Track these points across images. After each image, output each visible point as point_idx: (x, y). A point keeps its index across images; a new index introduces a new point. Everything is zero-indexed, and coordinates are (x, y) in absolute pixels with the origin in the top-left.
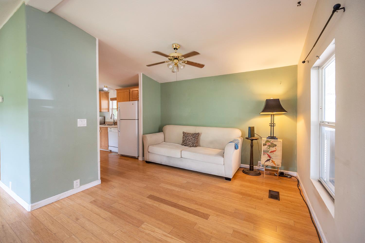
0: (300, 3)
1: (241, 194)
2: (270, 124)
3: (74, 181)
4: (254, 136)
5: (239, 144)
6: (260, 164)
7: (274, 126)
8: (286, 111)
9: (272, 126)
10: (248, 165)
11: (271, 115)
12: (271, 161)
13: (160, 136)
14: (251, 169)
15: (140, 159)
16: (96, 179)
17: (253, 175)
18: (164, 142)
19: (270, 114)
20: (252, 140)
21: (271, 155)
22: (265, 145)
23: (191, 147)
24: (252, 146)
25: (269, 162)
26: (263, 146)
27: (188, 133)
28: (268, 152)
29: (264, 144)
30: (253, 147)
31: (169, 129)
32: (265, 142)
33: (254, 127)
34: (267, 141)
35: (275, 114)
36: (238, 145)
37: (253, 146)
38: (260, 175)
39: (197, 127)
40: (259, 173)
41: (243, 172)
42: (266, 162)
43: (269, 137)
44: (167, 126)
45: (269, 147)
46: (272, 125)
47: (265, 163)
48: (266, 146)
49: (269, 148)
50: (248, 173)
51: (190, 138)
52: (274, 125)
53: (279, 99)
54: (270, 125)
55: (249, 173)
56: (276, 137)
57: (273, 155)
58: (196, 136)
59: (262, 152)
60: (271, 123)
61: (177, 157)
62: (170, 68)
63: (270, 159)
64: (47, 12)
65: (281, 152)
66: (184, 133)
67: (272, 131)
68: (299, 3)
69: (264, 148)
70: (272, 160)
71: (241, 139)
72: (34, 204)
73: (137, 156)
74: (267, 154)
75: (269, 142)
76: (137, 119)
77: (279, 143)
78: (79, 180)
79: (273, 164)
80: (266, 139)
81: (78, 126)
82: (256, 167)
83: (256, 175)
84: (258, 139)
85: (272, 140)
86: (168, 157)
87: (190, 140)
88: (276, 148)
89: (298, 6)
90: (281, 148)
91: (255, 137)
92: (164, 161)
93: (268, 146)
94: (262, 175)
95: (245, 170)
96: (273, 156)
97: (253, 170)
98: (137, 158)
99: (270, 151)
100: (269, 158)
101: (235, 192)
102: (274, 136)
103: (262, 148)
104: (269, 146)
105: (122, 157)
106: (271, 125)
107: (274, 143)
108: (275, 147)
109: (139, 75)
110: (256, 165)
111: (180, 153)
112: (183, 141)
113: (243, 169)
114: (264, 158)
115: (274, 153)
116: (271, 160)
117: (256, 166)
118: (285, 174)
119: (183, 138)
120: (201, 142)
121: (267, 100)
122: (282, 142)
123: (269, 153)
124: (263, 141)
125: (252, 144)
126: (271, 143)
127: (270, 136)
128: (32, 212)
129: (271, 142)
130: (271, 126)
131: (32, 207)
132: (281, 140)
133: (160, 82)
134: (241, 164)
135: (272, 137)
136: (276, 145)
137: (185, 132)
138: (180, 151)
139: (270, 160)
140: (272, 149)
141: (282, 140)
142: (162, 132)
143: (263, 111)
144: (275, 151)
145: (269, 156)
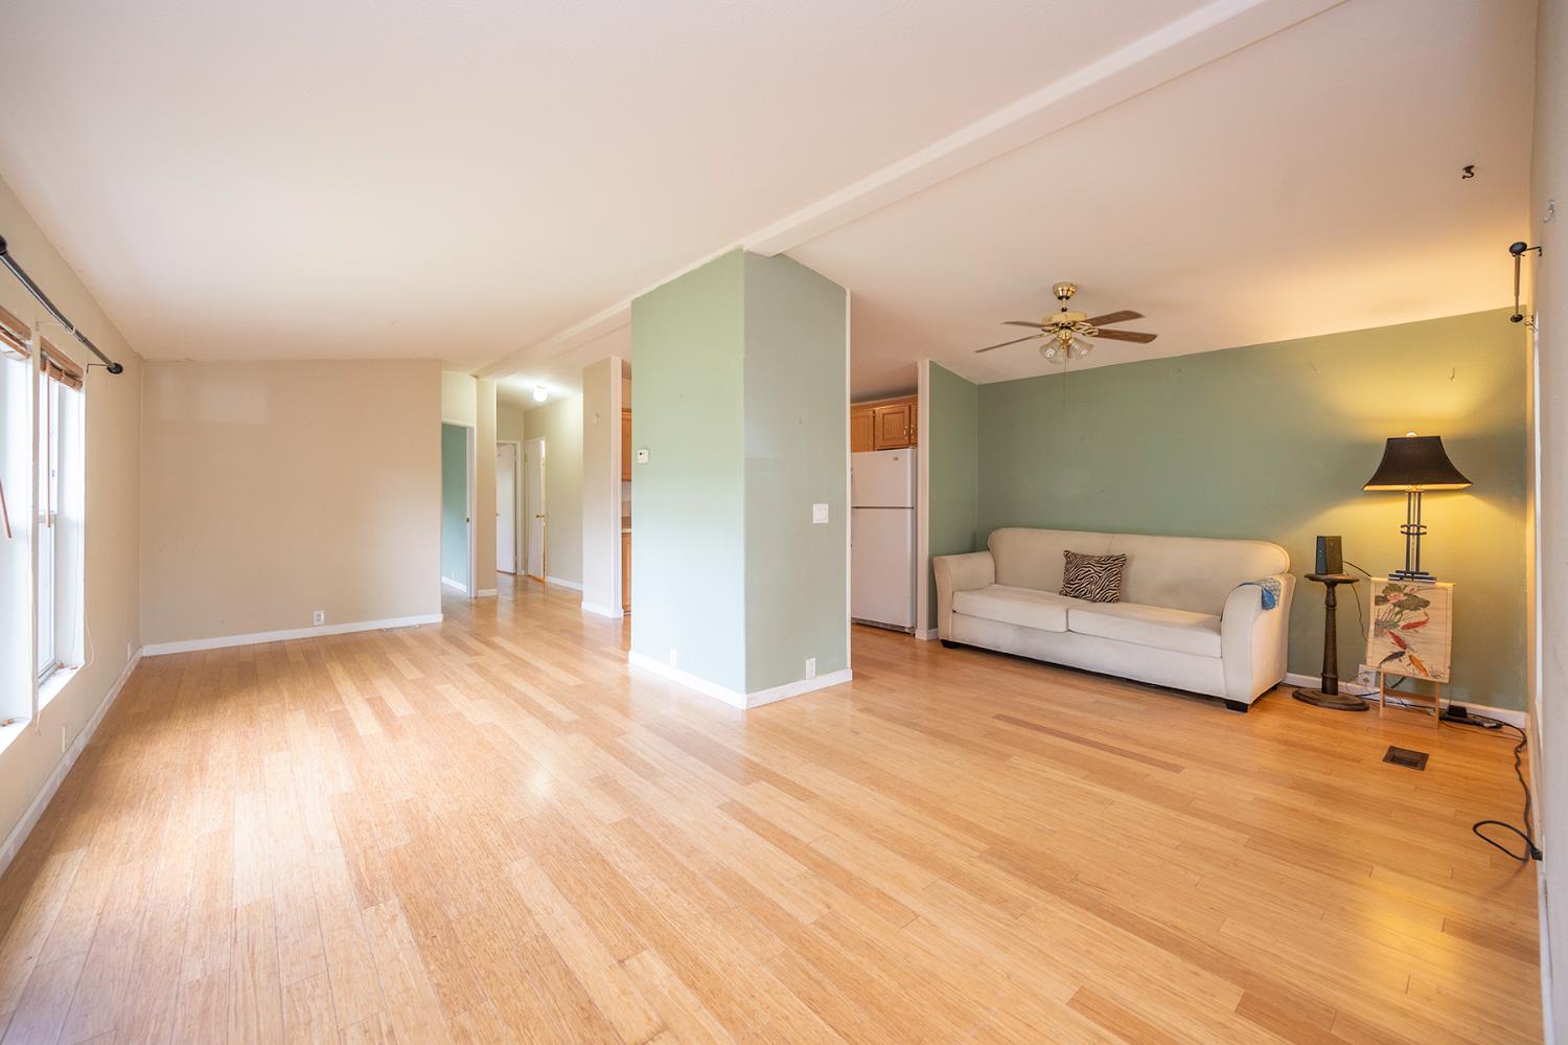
0: (1472, 171)
1: (1286, 743)
2: (1402, 527)
3: (807, 661)
4: (1340, 571)
5: (1278, 596)
6: (1366, 676)
7: (1418, 534)
8: (1467, 482)
9: (1413, 534)
10: (1316, 676)
11: (1410, 493)
12: (1405, 659)
13: (981, 563)
14: (1330, 687)
15: (922, 634)
16: (845, 667)
17: (1334, 708)
18: (996, 582)
19: (1403, 492)
20: (1332, 584)
21: (1407, 636)
22: (1380, 600)
23: (1095, 601)
24: (1331, 606)
25: (1400, 660)
26: (1376, 604)
27: (1084, 557)
28: (1395, 625)
29: (1377, 597)
30: (1334, 610)
31: (1010, 541)
32: (1383, 592)
33: (1340, 538)
34: (1391, 588)
35: (1426, 491)
36: (1276, 598)
37: (1335, 605)
38: (1363, 710)
39: (1116, 536)
40: (1360, 706)
41: (1297, 698)
42: (1387, 663)
43: (1397, 572)
44: (1004, 529)
45: (1397, 609)
46: (1413, 531)
47: (1383, 666)
48: (1388, 606)
49: (1397, 614)
50: (1314, 699)
51: (1093, 571)
52: (1422, 530)
53: (1439, 437)
54: (1405, 530)
55: (1319, 700)
56: (1427, 574)
57: (1416, 639)
58: (1115, 566)
59: (1372, 627)
60: (1409, 522)
61: (1055, 630)
62: (1047, 358)
63: (1404, 653)
64: (771, 255)
65: (1450, 626)
66: (1067, 554)
67: (1413, 554)
68: (1468, 169)
69: (1377, 612)
70: (1410, 657)
71: (1288, 579)
72: (749, 695)
73: (909, 626)
74: (1388, 634)
75: (1399, 589)
76: (909, 506)
77: (1441, 595)
78: (814, 659)
79: (1416, 672)
80: (1386, 580)
81: (815, 522)
82: (1349, 685)
83: (1347, 707)
84: (1357, 581)
85: (1410, 586)
86: (1021, 627)
87: (1091, 578)
88: (1426, 615)
89: (1464, 177)
90: (1450, 614)
91: (1344, 573)
92: (1008, 642)
93: (1395, 605)
94: (1371, 712)
95: (1301, 691)
96: (1416, 642)
97: (1335, 692)
98: (907, 630)
99: (1402, 623)
100: (1398, 649)
101: (1263, 738)
102: (1421, 570)
103: (1372, 610)
104: (1399, 604)
105: (858, 627)
106: (1409, 529)
107: (1420, 595)
108: (1422, 610)
109: (919, 365)
110: (1352, 678)
111: (1065, 618)
112: (1068, 582)
113: (1295, 689)
114: (1377, 650)
115: (1419, 629)
116: (1406, 656)
117: (1348, 681)
118: (1475, 716)
119: (1067, 570)
120: (1132, 587)
121: (1389, 439)
122: (1450, 591)
123: (1397, 631)
124: (1373, 587)
125: (1332, 597)
126: (1406, 594)
127: (1404, 569)
128: (749, 712)
129: (1405, 591)
130: (1408, 534)
131: (748, 699)
132: (1449, 585)
133: (979, 379)
134: (1288, 671)
135: (1413, 573)
136: (1426, 604)
137: (1073, 551)
138: (1064, 610)
139: (1402, 654)
140: (1412, 616)
141: (1451, 585)
142: (987, 553)
143: (1373, 479)
144: (1423, 623)
145: (1399, 641)
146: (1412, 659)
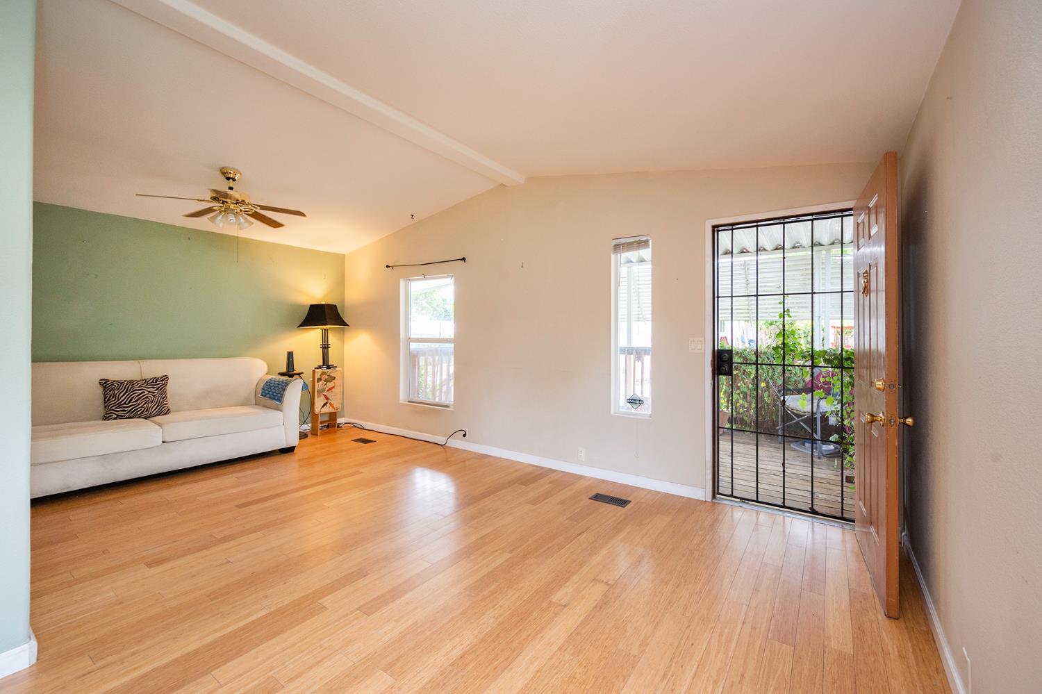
4: (294, 370)
7: (328, 348)
8: (347, 325)
9: (325, 348)
11: (322, 330)
12: (328, 405)
19: (319, 329)
21: (329, 395)
26: (318, 382)
28: (325, 390)
29: (319, 378)
33: (294, 352)
34: (322, 374)
38: (307, 437)
43: (320, 366)
45: (325, 383)
46: (325, 346)
47: (322, 409)
48: (322, 382)
49: (325, 385)
51: (147, 393)
52: (329, 346)
53: (336, 305)
54: (322, 346)
56: (332, 365)
59: (317, 393)
60: (323, 343)
61: (150, 446)
67: (325, 357)
69: (318, 386)
74: (322, 395)
75: (326, 374)
77: (339, 373)
79: (332, 409)
80: (321, 370)
84: (302, 373)
85: (329, 371)
87: (147, 397)
88: (334, 383)
91: (297, 370)
93: (324, 381)
96: (331, 396)
99: (327, 389)
100: (326, 401)
102: (330, 364)
104: (326, 381)
107: (332, 375)
108: (333, 381)
114: (319, 402)
115: (333, 390)
116: (329, 403)
121: (311, 304)
123: (325, 393)
124: (316, 374)
126: (328, 376)
127: (323, 365)
129: (328, 374)
130: (323, 348)
135: (328, 366)
136: (335, 378)
138: (158, 426)
139: (327, 403)
140: (330, 385)
141: (342, 368)
143: (302, 323)
144: (334, 387)
145: (327, 398)
146: (331, 405)
